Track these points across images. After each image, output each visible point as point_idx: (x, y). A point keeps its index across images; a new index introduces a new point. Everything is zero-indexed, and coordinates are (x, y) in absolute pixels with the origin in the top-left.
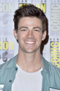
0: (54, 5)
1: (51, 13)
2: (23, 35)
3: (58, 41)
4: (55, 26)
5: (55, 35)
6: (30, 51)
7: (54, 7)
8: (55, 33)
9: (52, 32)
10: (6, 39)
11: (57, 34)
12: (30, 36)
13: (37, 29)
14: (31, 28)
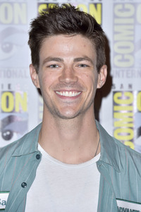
0: (120, 7)
1: (115, 24)
2: (52, 76)
3: (130, 90)
4: (123, 55)
5: (123, 76)
6: (69, 113)
7: (120, 10)
8: (123, 71)
9: (118, 70)
10: (9, 86)
11: (127, 74)
12: (68, 80)
13: (83, 62)
14: (68, 60)
